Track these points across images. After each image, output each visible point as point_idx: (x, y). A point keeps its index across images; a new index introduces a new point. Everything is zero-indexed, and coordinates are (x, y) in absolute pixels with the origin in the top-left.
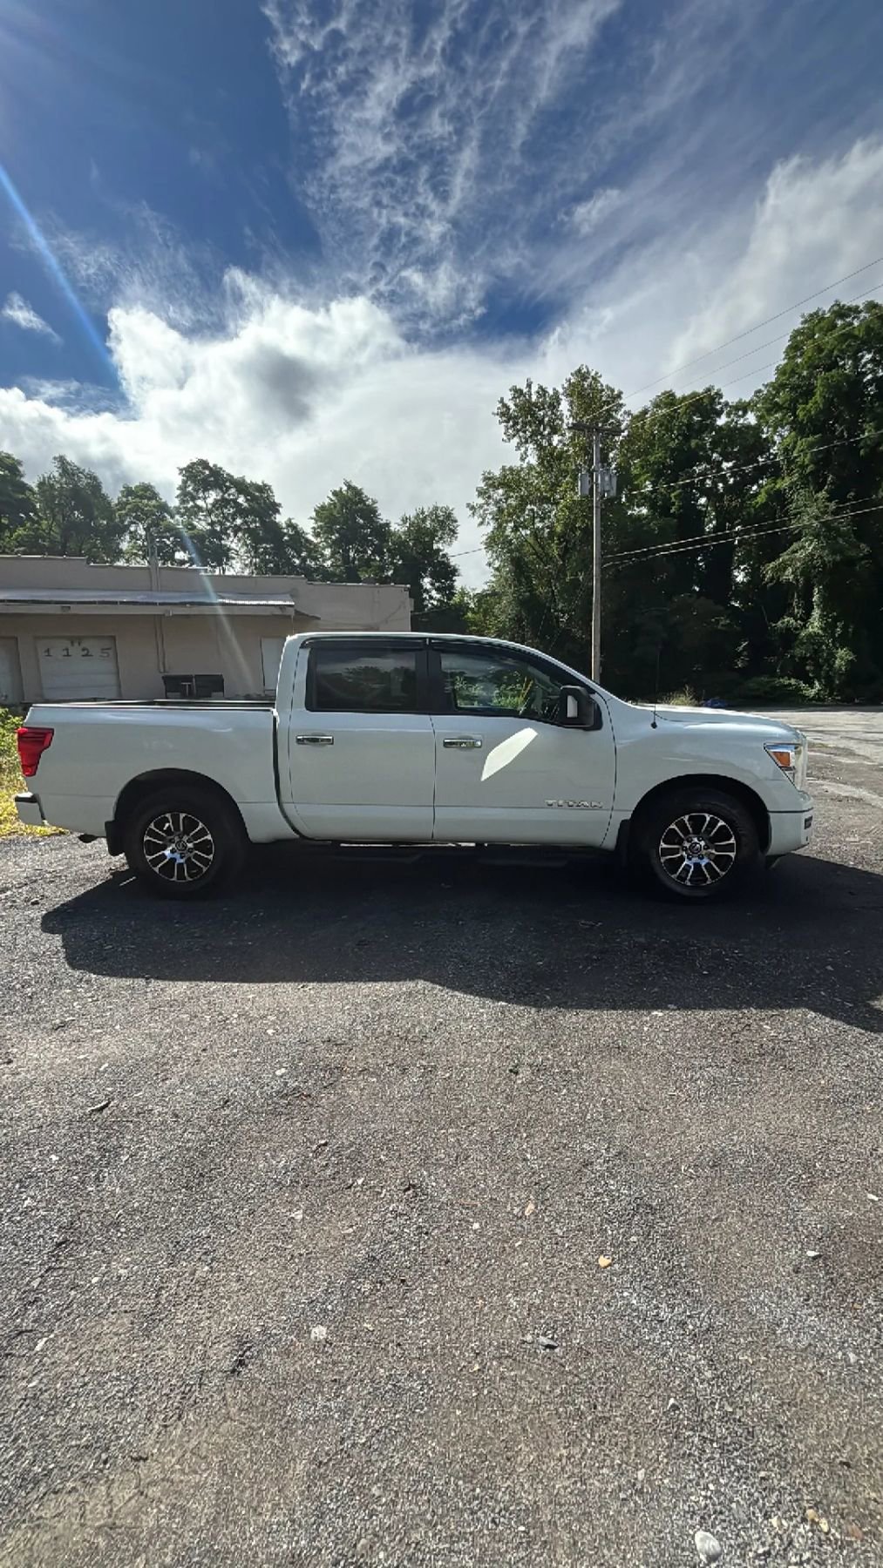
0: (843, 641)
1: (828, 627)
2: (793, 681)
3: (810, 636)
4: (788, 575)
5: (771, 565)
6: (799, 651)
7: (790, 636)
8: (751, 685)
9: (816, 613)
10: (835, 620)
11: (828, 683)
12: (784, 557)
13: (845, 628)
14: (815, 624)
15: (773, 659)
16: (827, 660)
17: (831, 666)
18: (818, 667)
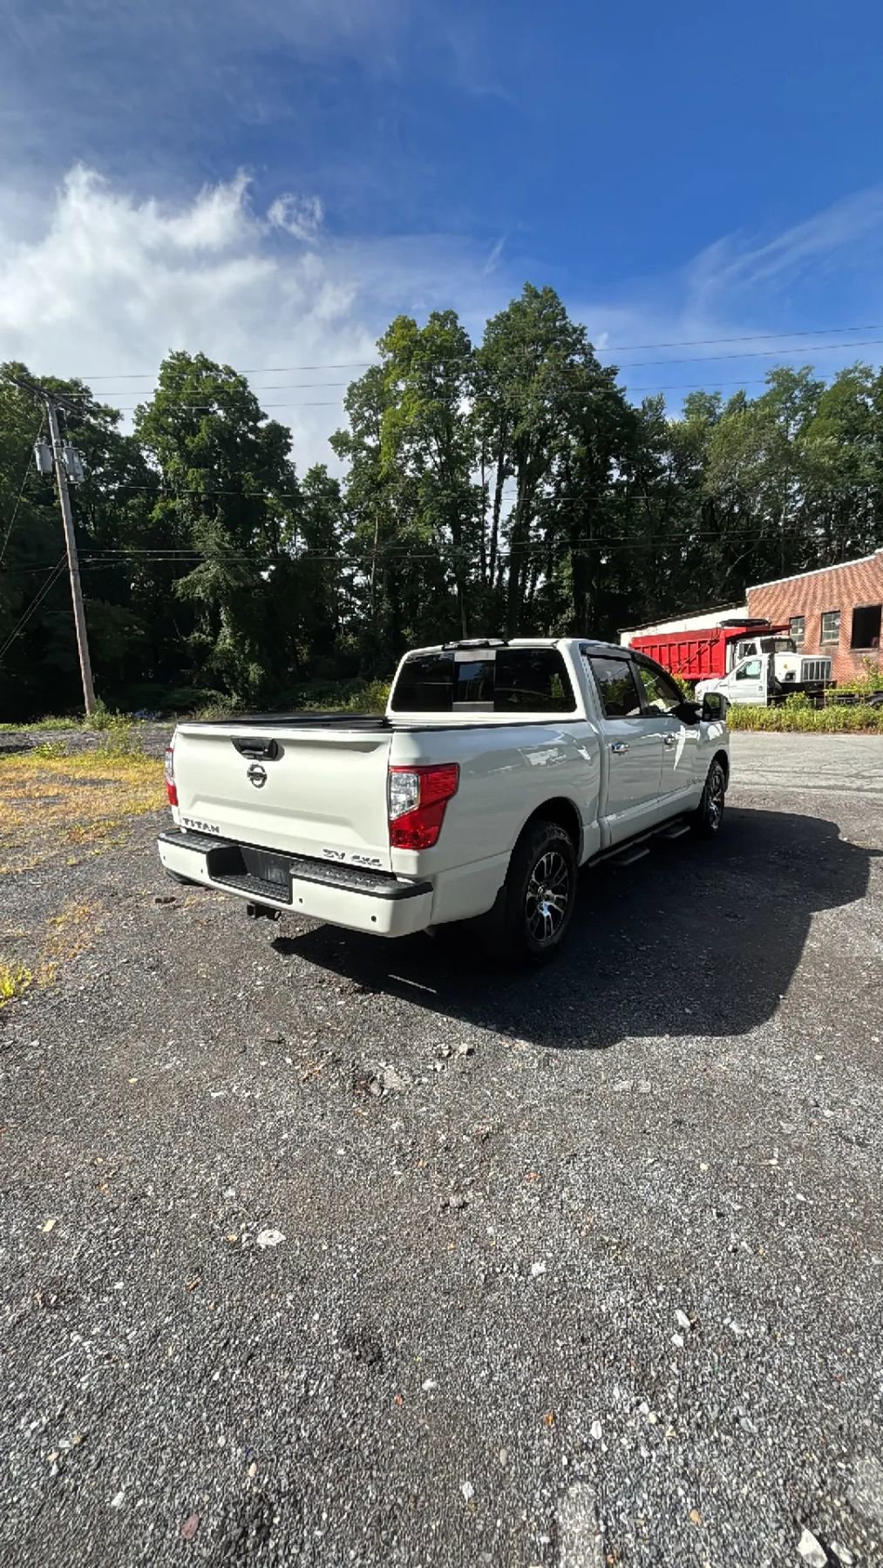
0: (251, 658)
1: (239, 644)
2: (213, 692)
3: (222, 651)
4: (199, 592)
5: (181, 581)
6: (215, 665)
7: (204, 651)
8: (176, 696)
9: (226, 631)
10: (243, 638)
11: (245, 695)
12: (192, 576)
13: (251, 645)
14: (226, 639)
15: (188, 672)
16: (241, 674)
17: (246, 680)
18: (234, 680)
